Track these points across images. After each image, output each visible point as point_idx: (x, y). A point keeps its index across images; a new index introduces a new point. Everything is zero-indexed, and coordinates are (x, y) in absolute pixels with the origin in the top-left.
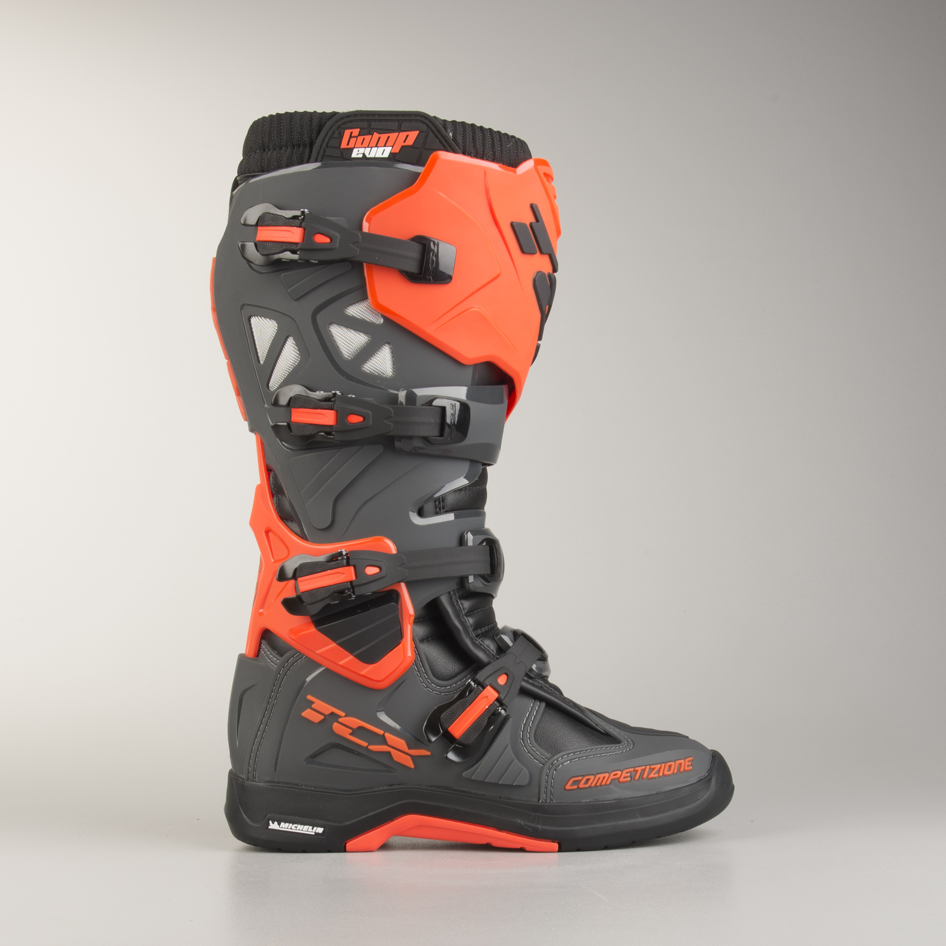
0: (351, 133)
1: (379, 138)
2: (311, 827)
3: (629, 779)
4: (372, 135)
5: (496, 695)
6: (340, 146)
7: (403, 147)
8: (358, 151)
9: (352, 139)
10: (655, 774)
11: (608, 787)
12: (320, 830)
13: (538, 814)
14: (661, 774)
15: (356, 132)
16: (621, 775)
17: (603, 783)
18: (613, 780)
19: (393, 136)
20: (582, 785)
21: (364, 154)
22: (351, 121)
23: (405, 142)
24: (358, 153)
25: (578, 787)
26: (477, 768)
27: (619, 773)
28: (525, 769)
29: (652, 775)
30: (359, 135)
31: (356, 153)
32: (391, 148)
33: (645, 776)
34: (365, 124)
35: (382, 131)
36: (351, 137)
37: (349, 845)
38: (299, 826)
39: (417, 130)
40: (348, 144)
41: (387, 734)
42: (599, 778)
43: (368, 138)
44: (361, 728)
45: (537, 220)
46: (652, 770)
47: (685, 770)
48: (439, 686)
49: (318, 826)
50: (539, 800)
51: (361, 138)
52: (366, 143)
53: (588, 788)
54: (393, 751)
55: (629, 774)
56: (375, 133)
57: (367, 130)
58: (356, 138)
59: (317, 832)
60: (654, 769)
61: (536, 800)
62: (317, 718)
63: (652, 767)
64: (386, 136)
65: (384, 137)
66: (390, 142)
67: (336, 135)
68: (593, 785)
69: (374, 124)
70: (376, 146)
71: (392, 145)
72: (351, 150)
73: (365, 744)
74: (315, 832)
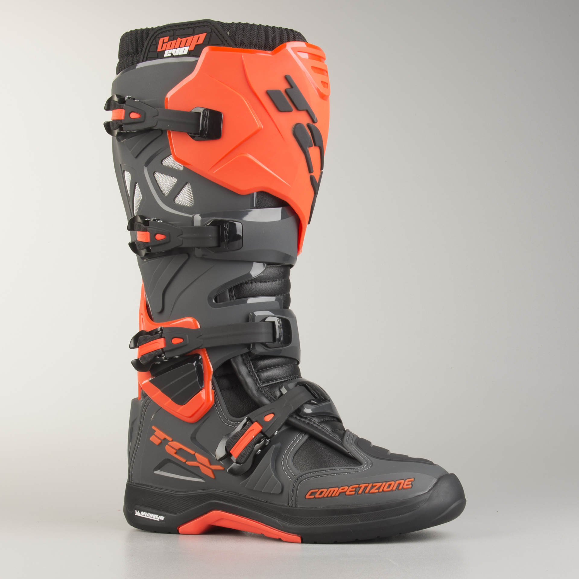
0: (164, 40)
1: (181, 41)
2: (157, 516)
3: (354, 493)
4: (177, 40)
5: (261, 428)
6: (157, 50)
7: (196, 45)
8: (168, 52)
9: (164, 44)
10: (376, 489)
11: (337, 497)
12: (162, 518)
13: (287, 515)
14: (381, 490)
15: (166, 39)
16: (348, 489)
17: (333, 495)
18: (340, 493)
19: (190, 38)
20: (317, 496)
21: (172, 54)
22: (162, 33)
23: (197, 42)
24: (168, 53)
25: (315, 497)
26: (249, 479)
27: (347, 488)
28: (279, 482)
29: (373, 490)
30: (169, 41)
31: (167, 54)
32: (189, 47)
33: (367, 491)
34: (171, 33)
35: (182, 36)
36: (163, 43)
37: (181, 529)
38: (151, 514)
39: (205, 33)
40: (162, 48)
41: (196, 454)
42: (330, 491)
43: (174, 42)
44: (180, 449)
45: (292, 87)
46: (373, 487)
47: (403, 488)
48: (232, 421)
49: (162, 515)
50: (288, 505)
51: (169, 43)
52: (173, 46)
53: (322, 498)
54: (201, 466)
55: (354, 489)
56: (178, 38)
57: (173, 38)
58: (166, 44)
59: (160, 519)
60: (375, 486)
61: (286, 505)
62: (157, 441)
63: (374, 484)
64: (185, 39)
65: (184, 40)
66: (188, 43)
67: (154, 43)
68: (325, 496)
69: (178, 32)
70: (179, 47)
71: (189, 45)
72: (164, 52)
73: (184, 460)
74: (159, 519)
